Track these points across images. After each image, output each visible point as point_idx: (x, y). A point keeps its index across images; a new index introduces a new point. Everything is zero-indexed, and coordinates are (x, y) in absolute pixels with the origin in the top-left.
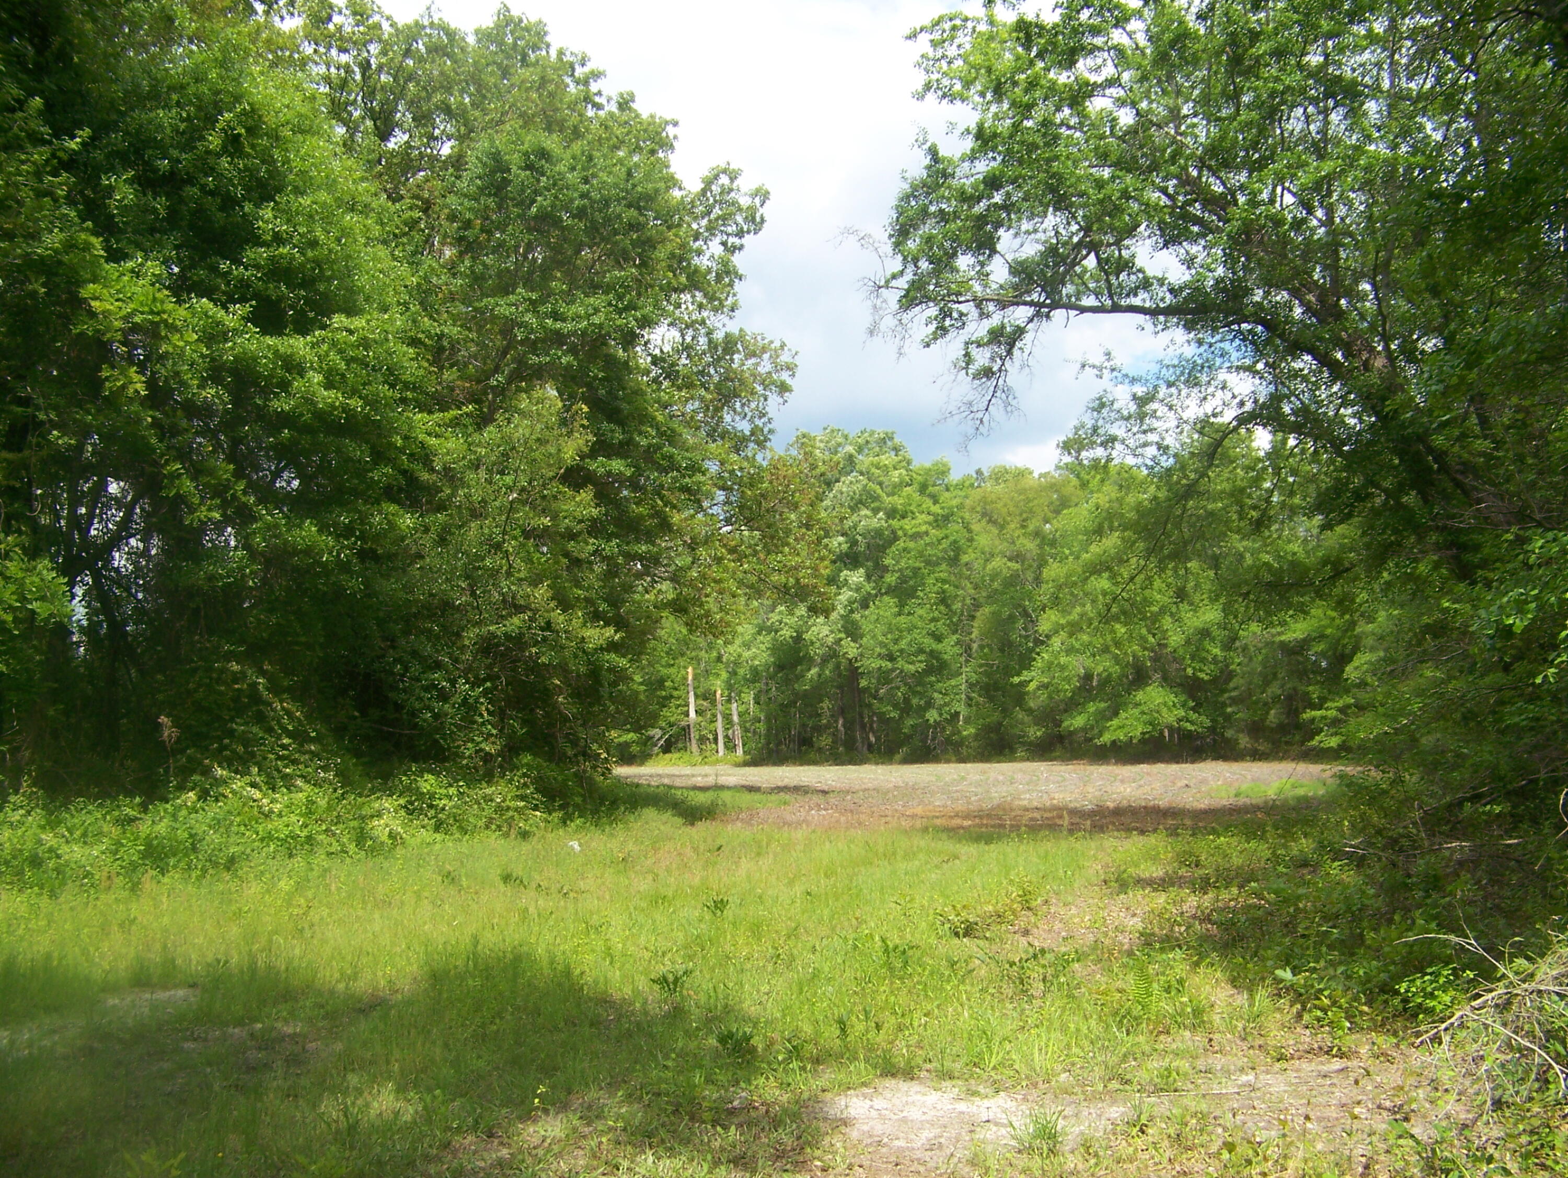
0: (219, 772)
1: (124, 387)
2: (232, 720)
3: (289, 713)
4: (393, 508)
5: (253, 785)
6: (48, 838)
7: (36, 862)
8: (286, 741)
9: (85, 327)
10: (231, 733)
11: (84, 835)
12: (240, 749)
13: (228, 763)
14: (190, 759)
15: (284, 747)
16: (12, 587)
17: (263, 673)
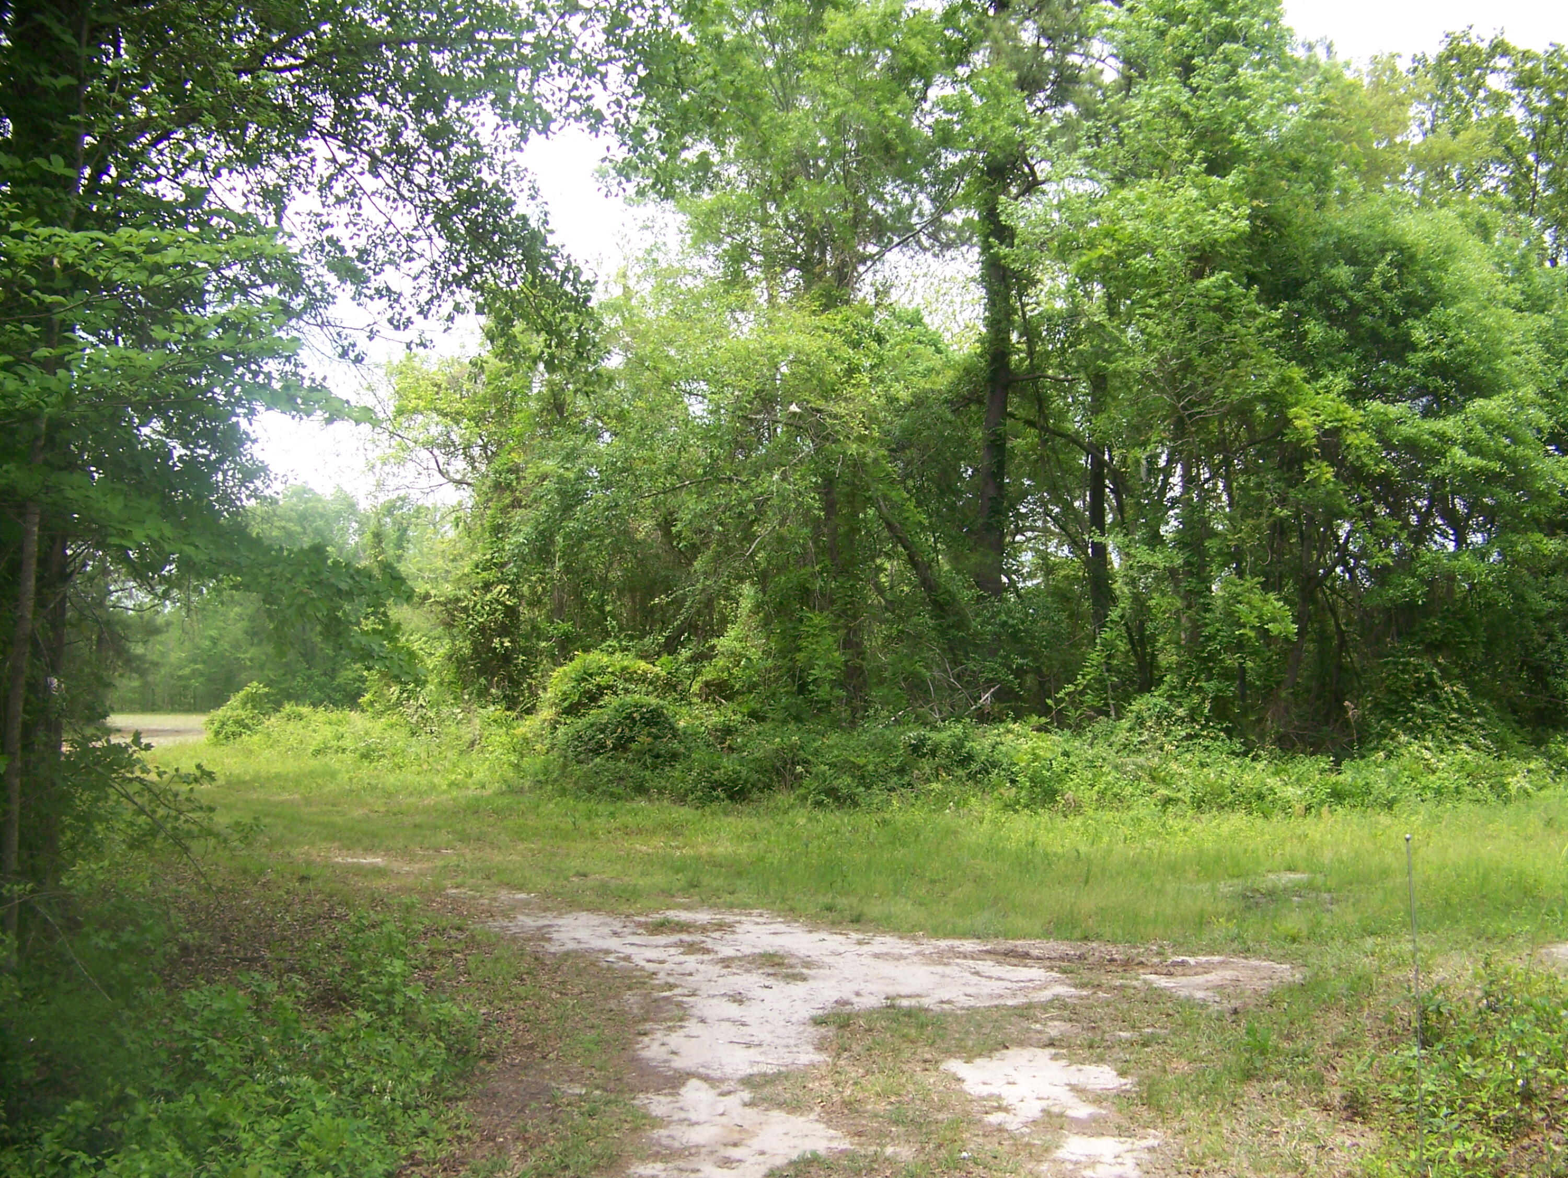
0: (1403, 738)
1: (1319, 477)
2: (1414, 700)
3: (1456, 695)
4: (1538, 536)
5: (1427, 748)
6: (1271, 781)
7: (1260, 797)
8: (1454, 716)
9: (1290, 437)
10: (1413, 710)
11: (1298, 780)
12: (1419, 721)
13: (1409, 731)
14: (1383, 728)
15: (1453, 720)
16: (1256, 613)
17: (1437, 665)
